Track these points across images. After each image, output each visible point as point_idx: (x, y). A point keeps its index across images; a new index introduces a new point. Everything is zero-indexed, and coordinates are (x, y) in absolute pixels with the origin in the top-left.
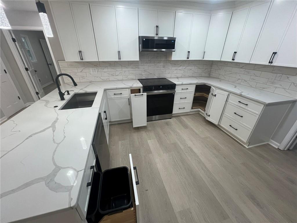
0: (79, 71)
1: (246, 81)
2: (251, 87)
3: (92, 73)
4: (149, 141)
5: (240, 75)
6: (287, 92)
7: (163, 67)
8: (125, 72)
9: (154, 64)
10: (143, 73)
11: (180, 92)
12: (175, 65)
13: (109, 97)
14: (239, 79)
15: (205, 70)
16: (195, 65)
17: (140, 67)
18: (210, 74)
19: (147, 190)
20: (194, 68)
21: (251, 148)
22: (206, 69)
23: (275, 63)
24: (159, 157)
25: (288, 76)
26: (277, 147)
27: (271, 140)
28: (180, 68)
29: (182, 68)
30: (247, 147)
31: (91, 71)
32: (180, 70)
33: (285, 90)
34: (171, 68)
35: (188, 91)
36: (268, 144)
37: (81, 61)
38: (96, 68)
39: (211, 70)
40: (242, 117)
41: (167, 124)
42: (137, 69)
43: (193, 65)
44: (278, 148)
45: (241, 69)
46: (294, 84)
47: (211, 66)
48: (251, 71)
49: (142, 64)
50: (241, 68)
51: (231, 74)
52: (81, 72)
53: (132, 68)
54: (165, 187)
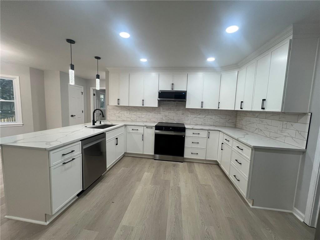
0: (118, 112)
1: (262, 131)
2: (266, 137)
3: (125, 114)
4: (146, 173)
5: (256, 125)
6: (295, 141)
7: (182, 114)
8: (149, 116)
9: (173, 112)
10: (164, 118)
11: (192, 136)
12: (194, 113)
13: (129, 131)
14: (257, 129)
15: (228, 120)
16: (216, 115)
17: (161, 112)
18: (235, 125)
19: (113, 203)
20: (215, 118)
21: (257, 209)
22: (230, 119)
23: (266, 109)
24: (143, 186)
25: (292, 123)
26: (302, 221)
27: (295, 208)
28: (199, 116)
29: (202, 116)
30: (251, 206)
31: (125, 113)
32: (199, 118)
33: (293, 139)
34: (190, 116)
35: (199, 136)
36: (292, 214)
37: (118, 105)
38: (128, 111)
39: (236, 121)
40: (241, 164)
41: (174, 165)
42: (158, 114)
43: (214, 115)
44: (304, 222)
45: (257, 119)
46: (298, 131)
47: (236, 117)
48: (264, 119)
49: (164, 111)
50: (257, 117)
51: (250, 124)
52: (119, 113)
53: (155, 113)
54: (128, 206)
